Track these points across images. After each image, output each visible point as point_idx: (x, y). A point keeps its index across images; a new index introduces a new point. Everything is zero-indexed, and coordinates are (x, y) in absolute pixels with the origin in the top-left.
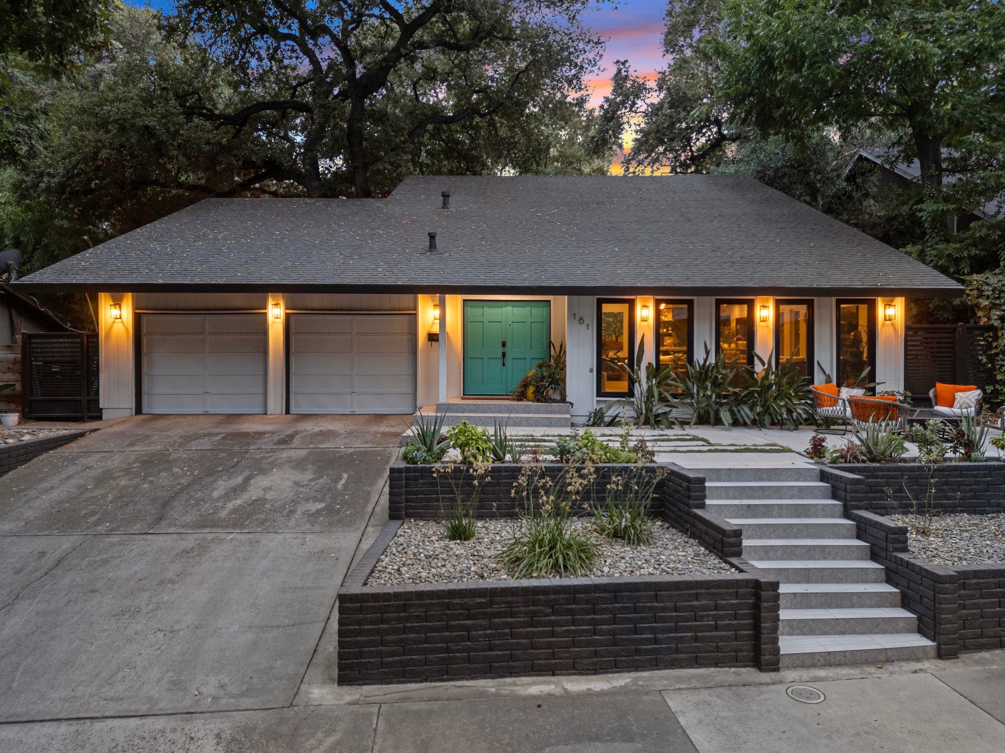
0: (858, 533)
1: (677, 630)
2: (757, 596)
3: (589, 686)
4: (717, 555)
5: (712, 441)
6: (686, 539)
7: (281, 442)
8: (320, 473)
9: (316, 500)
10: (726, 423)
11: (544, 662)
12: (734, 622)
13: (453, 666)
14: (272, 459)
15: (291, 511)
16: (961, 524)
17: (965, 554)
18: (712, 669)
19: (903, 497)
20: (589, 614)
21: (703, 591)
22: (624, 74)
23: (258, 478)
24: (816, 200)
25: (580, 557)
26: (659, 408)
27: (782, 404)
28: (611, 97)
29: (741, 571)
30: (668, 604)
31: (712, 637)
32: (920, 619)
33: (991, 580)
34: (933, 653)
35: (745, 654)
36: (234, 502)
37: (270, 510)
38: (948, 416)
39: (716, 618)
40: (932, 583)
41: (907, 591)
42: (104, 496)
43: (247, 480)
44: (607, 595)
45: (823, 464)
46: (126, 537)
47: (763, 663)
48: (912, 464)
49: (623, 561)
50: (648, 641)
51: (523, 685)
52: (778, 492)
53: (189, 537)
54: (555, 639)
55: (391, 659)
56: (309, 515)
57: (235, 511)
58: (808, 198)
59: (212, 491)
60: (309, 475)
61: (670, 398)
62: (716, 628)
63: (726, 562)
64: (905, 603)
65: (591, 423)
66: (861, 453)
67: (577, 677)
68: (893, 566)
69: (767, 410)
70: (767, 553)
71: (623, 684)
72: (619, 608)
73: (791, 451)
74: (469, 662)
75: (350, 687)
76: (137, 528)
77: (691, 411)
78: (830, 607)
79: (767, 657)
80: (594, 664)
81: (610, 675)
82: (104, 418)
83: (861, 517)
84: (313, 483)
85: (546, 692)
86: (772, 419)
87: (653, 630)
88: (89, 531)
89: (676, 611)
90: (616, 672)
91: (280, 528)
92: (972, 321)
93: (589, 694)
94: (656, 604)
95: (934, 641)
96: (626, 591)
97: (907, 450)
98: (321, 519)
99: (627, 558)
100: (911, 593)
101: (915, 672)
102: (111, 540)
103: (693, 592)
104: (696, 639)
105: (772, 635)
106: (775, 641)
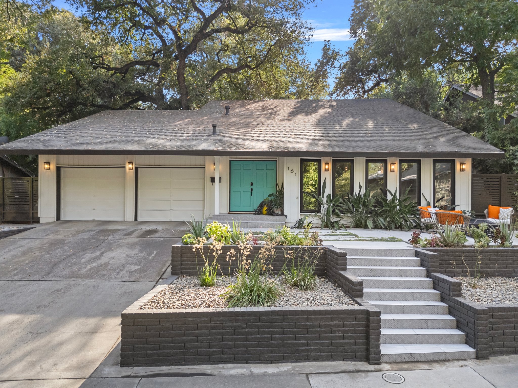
0: (434, 286)
1: (320, 338)
2: (368, 320)
3: (266, 370)
4: (349, 296)
5: (359, 236)
6: (335, 288)
7: (126, 235)
8: (141, 251)
9: (136, 264)
10: (369, 227)
11: (241, 355)
12: (354, 335)
13: (188, 357)
14: (119, 243)
15: (121, 270)
16: (497, 282)
17: (496, 299)
18: (341, 362)
19: (463, 267)
20: (269, 328)
21: (336, 316)
22: (328, 47)
23: (108, 253)
24: (428, 111)
25: (268, 296)
26: (334, 219)
27: (401, 216)
28: (321, 59)
29: (361, 305)
30: (315, 323)
31: (341, 343)
32: (467, 336)
33: (509, 313)
34: (474, 356)
35: (361, 353)
36: (91, 265)
37: (110, 269)
38: (494, 223)
39: (343, 332)
40: (473, 314)
41: (460, 319)
42: (23, 261)
43: (102, 254)
44: (279, 317)
45: (418, 247)
46: (28, 282)
47: (371, 359)
48: (469, 248)
49: (294, 299)
50: (303, 345)
51: (228, 368)
52: (390, 262)
53: (62, 283)
54: (248, 343)
55: (151, 352)
56: (130, 272)
57: (90, 269)
58: (424, 110)
59: (82, 259)
60: (136, 251)
61: (339, 213)
62: (343, 338)
63: (354, 300)
64: (459, 326)
65: (296, 226)
66: (441, 242)
67: (261, 365)
68: (452, 304)
69: (393, 220)
70: (380, 296)
71: (286, 369)
72: (286, 325)
73: (402, 241)
74: (197, 354)
75: (127, 368)
76: (35, 278)
77: (351, 220)
78: (415, 327)
79: (373, 356)
80: (271, 357)
81: (280, 364)
82: (41, 222)
83: (436, 276)
84: (136, 256)
85: (240, 373)
86: (396, 225)
87: (305, 338)
88: (10, 279)
89: (319, 327)
90: (284, 363)
91: (112, 279)
92: (510, 172)
93: (264, 375)
94: (308, 323)
95: (474, 348)
96: (290, 315)
97: (468, 241)
98: (136, 274)
99: (297, 297)
100: (462, 320)
101: (462, 366)
102: (20, 283)
103: (330, 316)
104: (331, 344)
105: (376, 343)
106: (378, 346)
